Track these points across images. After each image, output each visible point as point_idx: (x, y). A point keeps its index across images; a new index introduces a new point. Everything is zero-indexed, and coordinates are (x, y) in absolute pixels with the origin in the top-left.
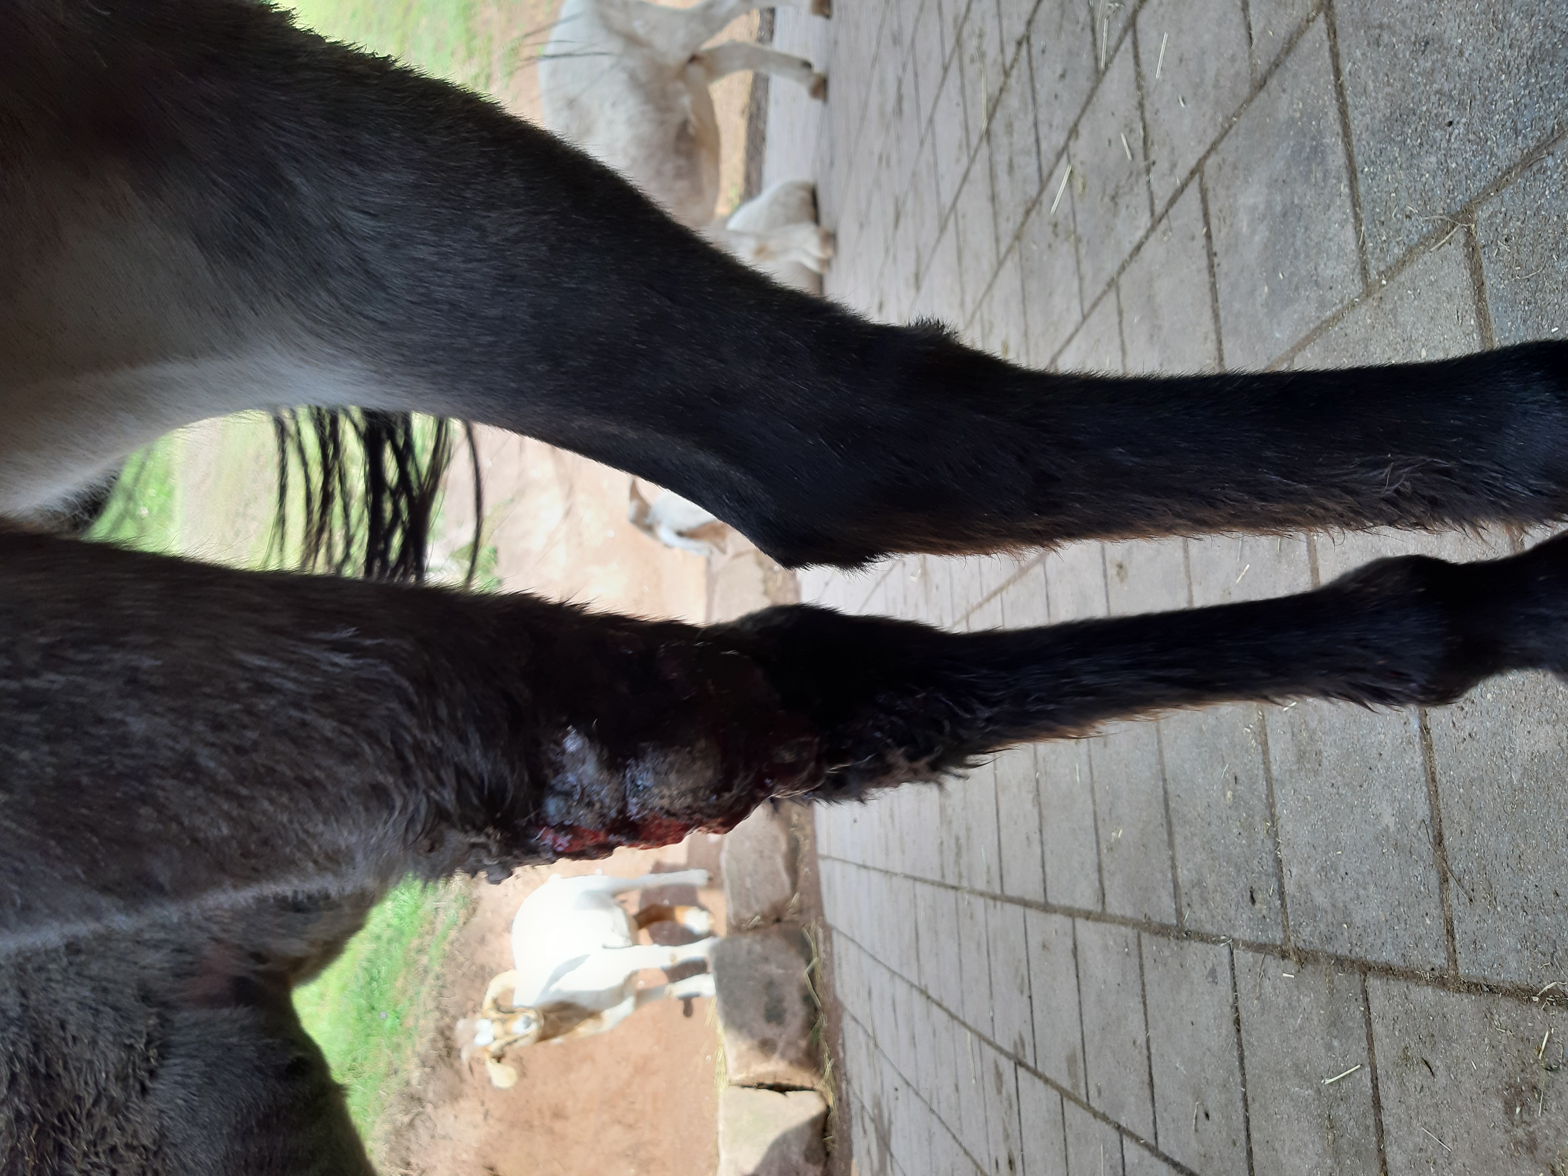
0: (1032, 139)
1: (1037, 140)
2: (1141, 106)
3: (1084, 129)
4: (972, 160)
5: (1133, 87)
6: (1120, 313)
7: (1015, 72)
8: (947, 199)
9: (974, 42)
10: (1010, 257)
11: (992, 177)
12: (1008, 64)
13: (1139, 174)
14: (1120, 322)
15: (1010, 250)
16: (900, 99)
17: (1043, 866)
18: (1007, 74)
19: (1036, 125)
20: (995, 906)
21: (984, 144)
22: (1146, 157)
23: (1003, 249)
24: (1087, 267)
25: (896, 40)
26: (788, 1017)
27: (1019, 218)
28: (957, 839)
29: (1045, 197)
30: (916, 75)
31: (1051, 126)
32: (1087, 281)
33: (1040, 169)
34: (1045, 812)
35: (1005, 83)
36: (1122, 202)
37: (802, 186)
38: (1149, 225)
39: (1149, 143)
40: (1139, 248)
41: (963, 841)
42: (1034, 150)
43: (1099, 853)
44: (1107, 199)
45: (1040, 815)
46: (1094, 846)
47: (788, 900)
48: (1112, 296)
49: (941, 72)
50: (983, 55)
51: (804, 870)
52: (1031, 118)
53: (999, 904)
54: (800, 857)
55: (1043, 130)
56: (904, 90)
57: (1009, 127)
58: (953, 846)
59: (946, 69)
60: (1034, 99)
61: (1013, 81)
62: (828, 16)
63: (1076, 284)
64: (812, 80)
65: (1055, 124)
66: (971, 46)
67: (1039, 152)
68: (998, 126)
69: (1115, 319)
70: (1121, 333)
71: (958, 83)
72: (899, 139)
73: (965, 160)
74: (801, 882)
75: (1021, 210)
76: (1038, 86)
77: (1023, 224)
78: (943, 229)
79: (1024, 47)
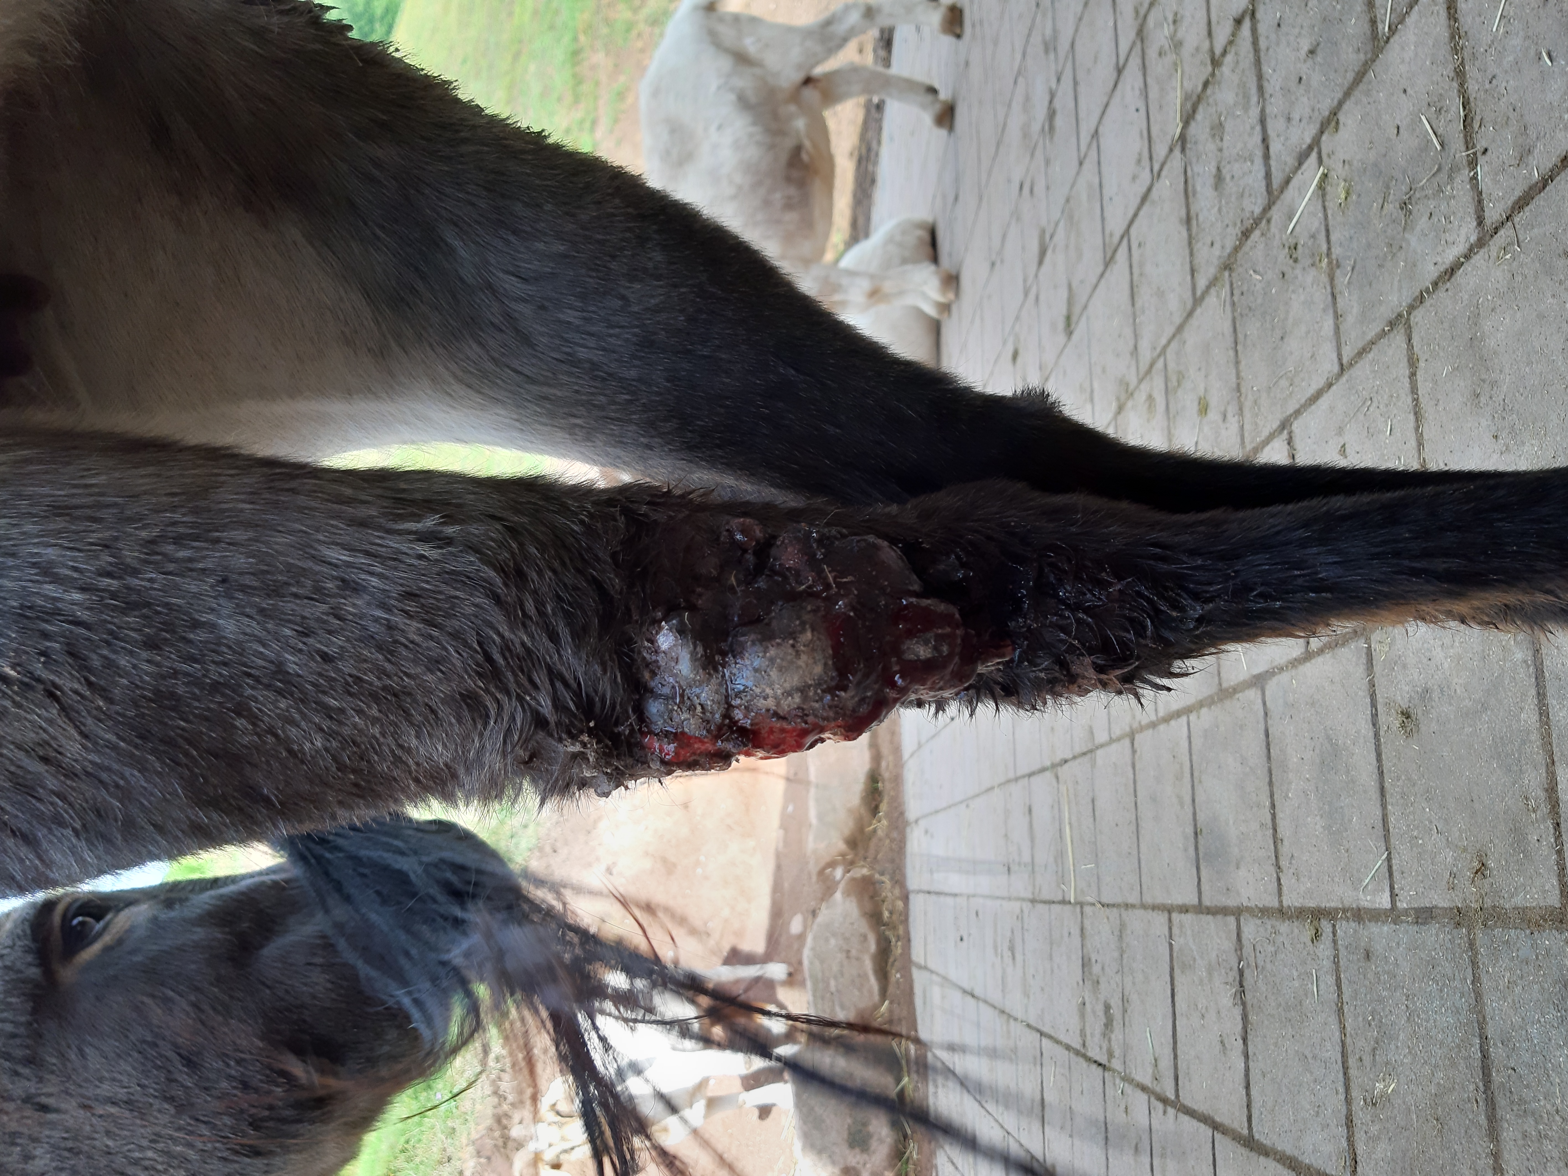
0: (1257, 138)
1: (1265, 140)
2: (1460, 74)
3: (1349, 118)
4: (1156, 176)
5: (1444, 51)
6: (1413, 362)
7: (1229, 59)
8: (1117, 226)
9: (1167, 30)
10: (1213, 291)
11: (1188, 193)
12: (1218, 51)
13: (1454, 170)
14: (1413, 375)
15: (1213, 282)
16: (1052, 114)
17: (1248, 1087)
18: (1216, 63)
19: (1263, 121)
20: (1165, 1112)
21: (1177, 152)
22: (1469, 143)
23: (1202, 283)
24: (1350, 302)
25: (1050, 46)
26: (874, 1144)
27: (1230, 242)
28: (1107, 1007)
29: (1276, 214)
30: (1076, 83)
31: (1289, 119)
32: (1350, 320)
33: (1268, 176)
34: (1252, 1018)
35: (1213, 74)
36: (1420, 210)
37: (920, 225)
38: (1473, 239)
39: (1476, 126)
40: (1451, 271)
41: (1116, 1011)
42: (1259, 153)
43: (1348, 1101)
44: (1391, 208)
45: (1245, 1017)
46: (1341, 1090)
47: (877, 1007)
48: (1398, 339)
49: (1115, 74)
50: (1177, 45)
51: (896, 976)
52: (1255, 112)
53: (1171, 1111)
54: (891, 960)
55: (1275, 127)
56: (1057, 104)
57: (1218, 129)
58: (1100, 1012)
59: (1120, 71)
60: (1261, 89)
61: (1226, 69)
62: (958, 36)
63: (1329, 323)
64: (938, 107)
65: (1296, 116)
66: (1160, 36)
67: (1267, 157)
68: (1199, 129)
69: (1404, 370)
70: (1414, 390)
71: (1139, 83)
72: (1047, 162)
73: (1145, 177)
74: (891, 989)
75: (1234, 232)
76: (1267, 70)
77: (1236, 249)
78: (1108, 262)
79: (1247, 24)
